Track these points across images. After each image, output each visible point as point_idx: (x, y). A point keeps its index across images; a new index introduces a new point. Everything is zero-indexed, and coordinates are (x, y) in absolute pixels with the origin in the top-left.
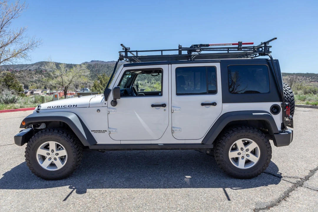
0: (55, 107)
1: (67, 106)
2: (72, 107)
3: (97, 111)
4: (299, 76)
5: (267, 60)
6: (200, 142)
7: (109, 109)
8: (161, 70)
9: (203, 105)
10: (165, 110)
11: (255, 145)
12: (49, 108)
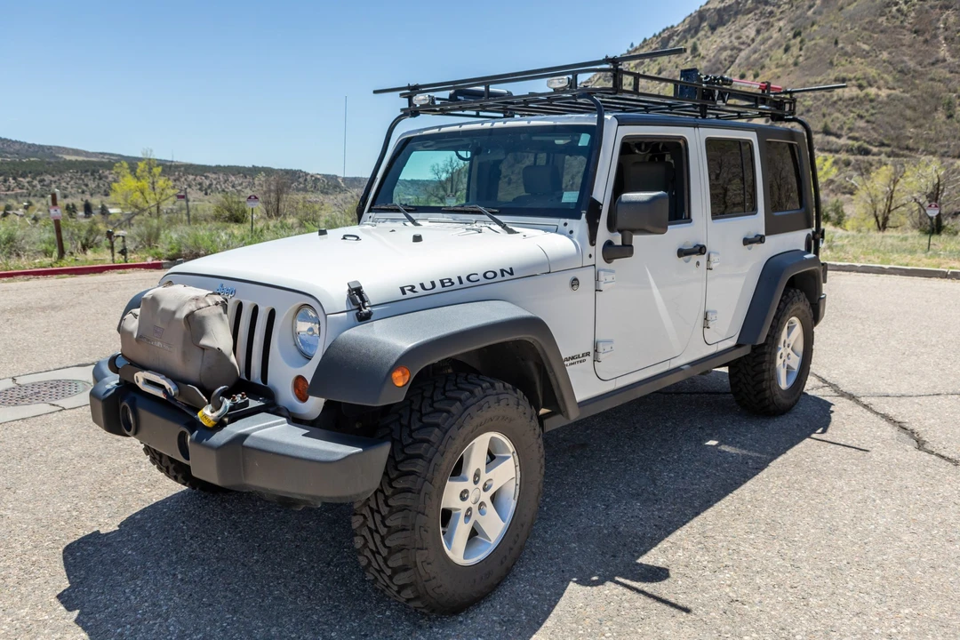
0: (433, 283)
1: (482, 275)
2: (499, 278)
3: (572, 286)
4: (233, 175)
5: (791, 134)
6: (732, 342)
7: (602, 273)
8: (681, 142)
9: (747, 242)
10: (698, 263)
11: (798, 330)
12: (409, 294)
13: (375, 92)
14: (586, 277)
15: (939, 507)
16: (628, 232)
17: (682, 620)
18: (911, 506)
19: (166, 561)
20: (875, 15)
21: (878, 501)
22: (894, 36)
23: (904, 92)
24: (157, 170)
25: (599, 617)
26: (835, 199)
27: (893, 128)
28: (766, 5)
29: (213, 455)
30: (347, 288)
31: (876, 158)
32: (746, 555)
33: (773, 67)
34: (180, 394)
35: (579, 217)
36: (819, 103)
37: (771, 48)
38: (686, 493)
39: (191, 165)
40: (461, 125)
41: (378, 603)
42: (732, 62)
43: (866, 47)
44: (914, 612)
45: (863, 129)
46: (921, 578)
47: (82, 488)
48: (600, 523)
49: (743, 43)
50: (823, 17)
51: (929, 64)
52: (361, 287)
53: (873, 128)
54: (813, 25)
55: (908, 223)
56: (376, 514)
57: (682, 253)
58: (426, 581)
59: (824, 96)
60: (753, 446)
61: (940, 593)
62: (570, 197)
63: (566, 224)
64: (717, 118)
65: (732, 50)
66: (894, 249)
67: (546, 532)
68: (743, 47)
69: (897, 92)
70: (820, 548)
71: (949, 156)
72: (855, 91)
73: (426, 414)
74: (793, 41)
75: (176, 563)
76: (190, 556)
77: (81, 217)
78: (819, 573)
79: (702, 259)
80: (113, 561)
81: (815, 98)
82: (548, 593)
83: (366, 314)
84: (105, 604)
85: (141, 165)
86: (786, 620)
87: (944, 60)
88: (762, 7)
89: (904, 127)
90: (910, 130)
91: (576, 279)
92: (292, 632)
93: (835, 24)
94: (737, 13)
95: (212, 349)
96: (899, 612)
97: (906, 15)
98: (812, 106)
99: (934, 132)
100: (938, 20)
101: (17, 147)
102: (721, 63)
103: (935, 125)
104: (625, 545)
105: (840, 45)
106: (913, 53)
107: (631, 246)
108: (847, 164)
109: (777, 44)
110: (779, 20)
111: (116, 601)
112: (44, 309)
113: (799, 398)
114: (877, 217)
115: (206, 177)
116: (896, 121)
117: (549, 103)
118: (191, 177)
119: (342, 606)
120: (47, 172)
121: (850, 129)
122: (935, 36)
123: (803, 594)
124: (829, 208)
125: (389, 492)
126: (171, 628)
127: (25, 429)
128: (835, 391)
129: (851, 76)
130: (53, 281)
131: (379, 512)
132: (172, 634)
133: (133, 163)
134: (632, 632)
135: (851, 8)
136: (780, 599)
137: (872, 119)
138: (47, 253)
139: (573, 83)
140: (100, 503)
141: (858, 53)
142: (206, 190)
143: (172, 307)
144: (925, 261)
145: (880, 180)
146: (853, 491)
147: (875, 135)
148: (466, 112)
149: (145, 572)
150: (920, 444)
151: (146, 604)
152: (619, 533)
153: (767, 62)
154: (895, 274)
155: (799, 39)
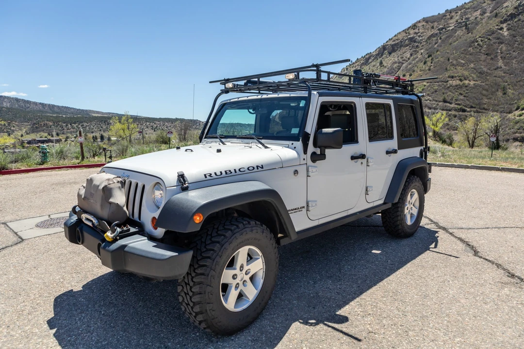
0: (221, 172)
1: (246, 168)
2: (256, 169)
3: (295, 174)
4: (167, 122)
6: (381, 202)
7: (310, 168)
8: (353, 104)
9: (388, 152)
10: (362, 163)
11: (416, 196)
12: (208, 178)
13: (210, 82)
14: (302, 170)
15: (482, 285)
16: (323, 148)
17: (343, 342)
18: (467, 285)
19: (98, 305)
20: (467, 47)
21: (451, 282)
22: (476, 56)
23: (482, 82)
24: (131, 120)
25: (301, 339)
26: (449, 133)
27: (477, 99)
28: (415, 43)
29: (109, 255)
30: (177, 175)
31: (469, 113)
32: (380, 309)
33: (418, 71)
34: (99, 225)
35: (299, 141)
36: (441, 88)
37: (417, 62)
38: (355, 276)
39: (148, 118)
40: (248, 97)
41: (194, 329)
42: (399, 69)
43: (463, 62)
44: (462, 340)
45: (462, 100)
46: (468, 322)
47: (68, 268)
48: (310, 291)
49: (404, 60)
50: (442, 48)
51: (494, 69)
52: (184, 174)
53: (467, 100)
54: (437, 51)
55: (484, 144)
56: (188, 285)
57: (353, 158)
58: (212, 319)
59: (443, 84)
60: (392, 253)
61: (477, 330)
62: (295, 131)
63: (292, 144)
64: (376, 93)
65: (399, 63)
66: (475, 157)
67: (282, 295)
68: (404, 62)
69: (478, 82)
70: (418, 305)
71: (504, 112)
72: (458, 82)
73: (214, 237)
74: (428, 59)
75: (103, 306)
76: (110, 303)
77: (99, 141)
78: (416, 318)
79: (364, 161)
80: (74, 304)
81: (439, 85)
82: (278, 326)
83: (186, 187)
84: (65, 325)
85: (124, 118)
86: (395, 343)
87: (501, 68)
88: (413, 43)
89: (482, 99)
90: (485, 100)
91: (296, 171)
92: (150, 342)
93: (448, 51)
94: (401, 47)
95: (115, 203)
96: (455, 340)
97: (482, 47)
98: (437, 89)
99: (496, 101)
100: (498, 49)
101: (72, 110)
102: (394, 69)
103: (498, 98)
104: (320, 302)
105: (450, 61)
106: (486, 64)
107: (325, 155)
108: (455, 116)
109: (420, 61)
110: (421, 49)
111: (71, 324)
112: (70, 184)
113: (417, 229)
114: (469, 141)
115: (155, 123)
116: (478, 96)
117: (288, 86)
118: (148, 123)
119: (176, 330)
120: (85, 122)
121: (456, 100)
122: (496, 56)
123: (406, 329)
124: (446, 137)
125: (193, 274)
126: (93, 338)
127: (49, 239)
128: (437, 226)
129: (456, 75)
130: (78, 171)
131: (189, 284)
132: (93, 342)
133: (120, 117)
134: (317, 347)
135: (455, 43)
136: (394, 332)
137: (467, 95)
138: (77, 158)
139: (297, 77)
140: (74, 275)
141: (459, 64)
142: (155, 129)
143: (98, 183)
144: (489, 162)
145: (470, 123)
146: (439, 276)
147: (468, 103)
148: (251, 91)
149: (87, 310)
150: (476, 253)
151: (84, 326)
152: (319, 296)
153: (416, 69)
154: (474, 169)
155: (430, 58)
